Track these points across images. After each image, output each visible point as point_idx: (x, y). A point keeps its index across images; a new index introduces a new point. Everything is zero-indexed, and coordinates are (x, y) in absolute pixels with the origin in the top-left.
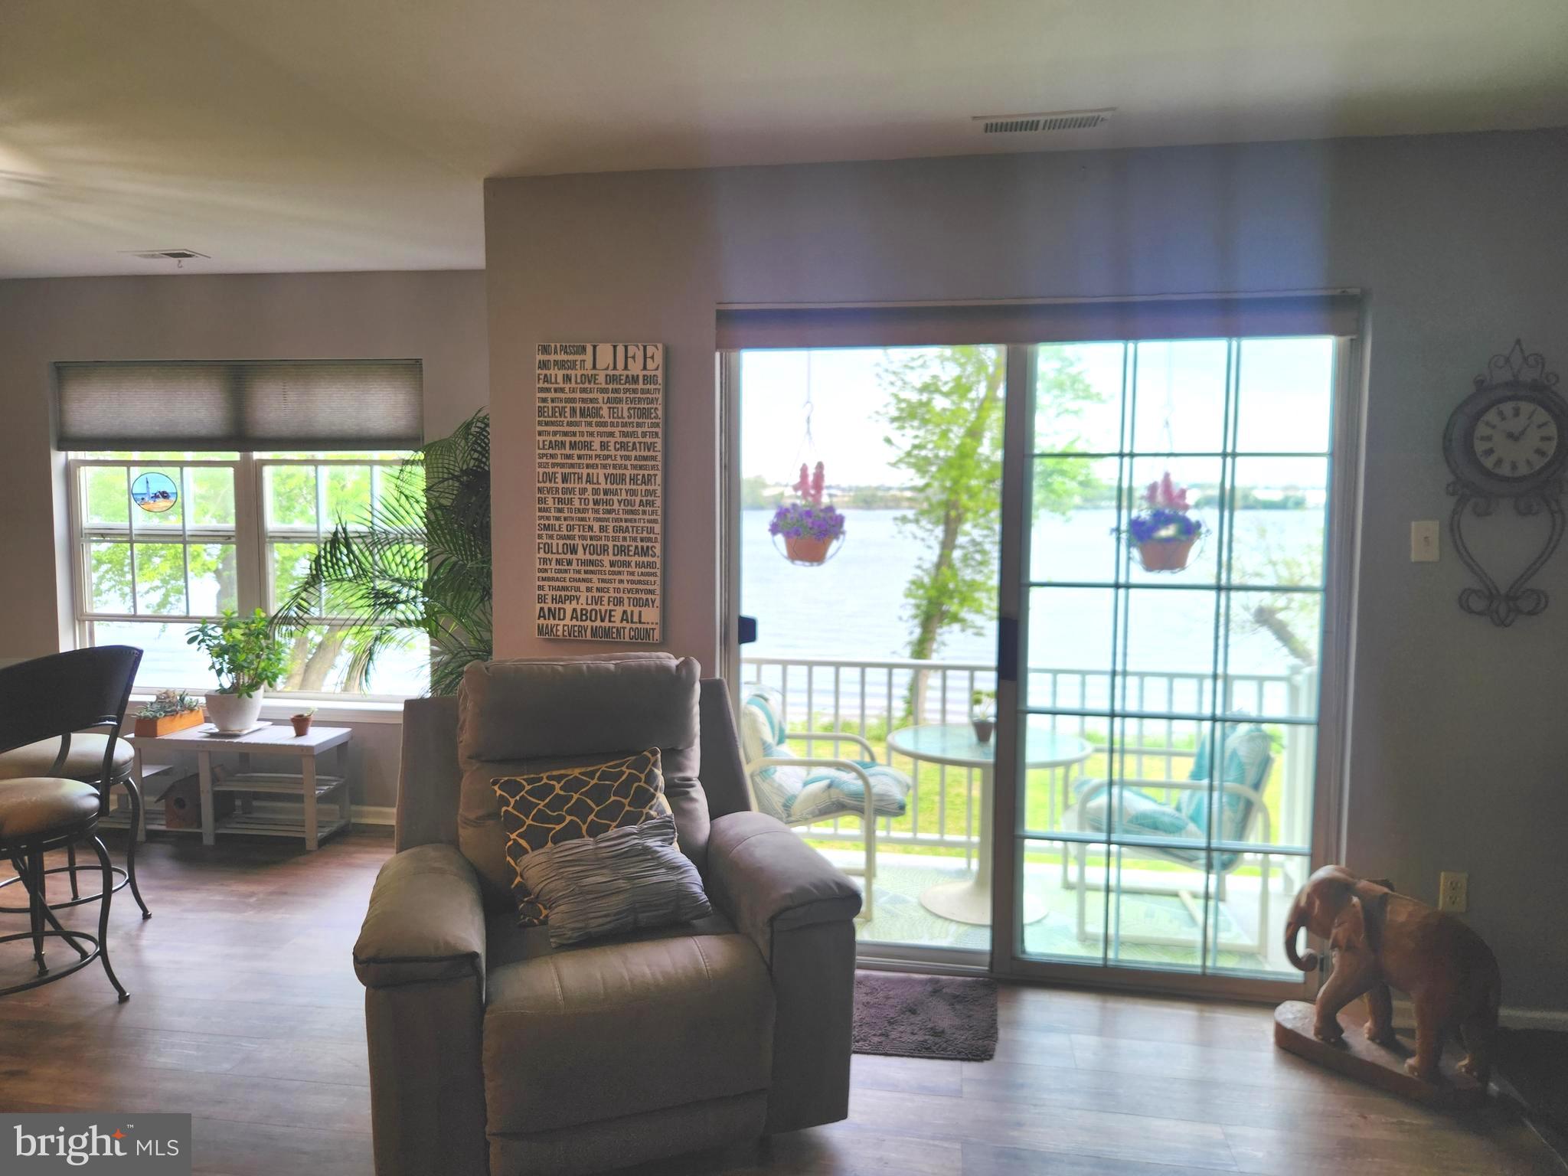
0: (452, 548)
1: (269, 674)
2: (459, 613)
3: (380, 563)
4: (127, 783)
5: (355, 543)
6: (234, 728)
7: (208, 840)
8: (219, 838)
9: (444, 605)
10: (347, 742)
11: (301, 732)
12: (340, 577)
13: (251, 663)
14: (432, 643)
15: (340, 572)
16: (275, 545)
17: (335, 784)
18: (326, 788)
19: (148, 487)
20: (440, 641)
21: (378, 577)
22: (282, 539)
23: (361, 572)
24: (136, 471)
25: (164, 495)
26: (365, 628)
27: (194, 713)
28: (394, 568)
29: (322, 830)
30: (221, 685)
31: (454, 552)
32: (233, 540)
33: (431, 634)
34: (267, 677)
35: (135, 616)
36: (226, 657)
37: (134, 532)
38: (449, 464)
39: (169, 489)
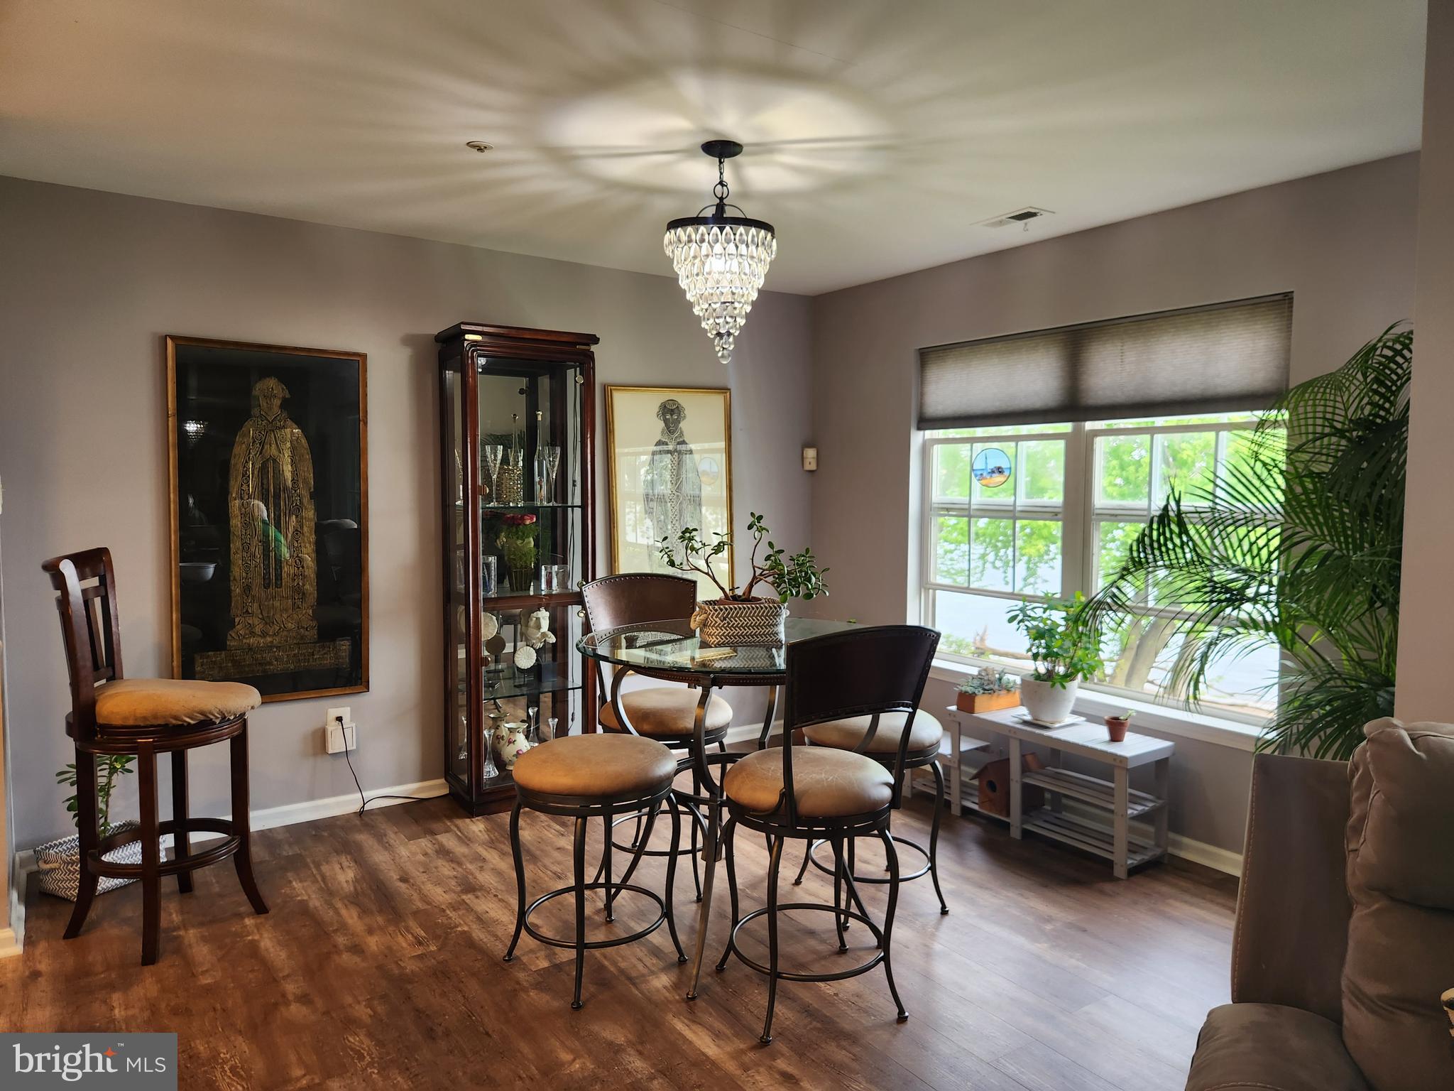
0: (1326, 533)
1: (1085, 665)
2: (1327, 621)
3: (1221, 548)
4: (934, 766)
5: (1191, 523)
6: (1045, 719)
7: (1015, 833)
8: (1026, 833)
9: (1306, 608)
10: (1167, 759)
11: (1116, 736)
12: (1167, 563)
13: (1067, 651)
14: (1283, 657)
15: (1169, 556)
16: (1102, 524)
17: (1151, 805)
18: (1140, 808)
19: (986, 463)
20: (1296, 656)
21: (1216, 565)
22: (1108, 517)
23: (1195, 559)
24: (978, 447)
25: (1000, 470)
26: (1200, 626)
27: (1010, 694)
28: (1240, 558)
29: (1133, 856)
30: (1036, 670)
31: (1328, 538)
32: (1060, 516)
33: (1283, 644)
34: (1082, 669)
35: (968, 588)
36: (1043, 641)
37: (973, 507)
38: (1334, 413)
39: (1004, 465)
